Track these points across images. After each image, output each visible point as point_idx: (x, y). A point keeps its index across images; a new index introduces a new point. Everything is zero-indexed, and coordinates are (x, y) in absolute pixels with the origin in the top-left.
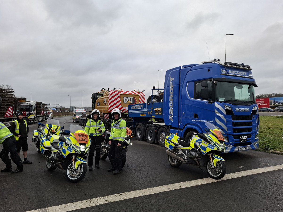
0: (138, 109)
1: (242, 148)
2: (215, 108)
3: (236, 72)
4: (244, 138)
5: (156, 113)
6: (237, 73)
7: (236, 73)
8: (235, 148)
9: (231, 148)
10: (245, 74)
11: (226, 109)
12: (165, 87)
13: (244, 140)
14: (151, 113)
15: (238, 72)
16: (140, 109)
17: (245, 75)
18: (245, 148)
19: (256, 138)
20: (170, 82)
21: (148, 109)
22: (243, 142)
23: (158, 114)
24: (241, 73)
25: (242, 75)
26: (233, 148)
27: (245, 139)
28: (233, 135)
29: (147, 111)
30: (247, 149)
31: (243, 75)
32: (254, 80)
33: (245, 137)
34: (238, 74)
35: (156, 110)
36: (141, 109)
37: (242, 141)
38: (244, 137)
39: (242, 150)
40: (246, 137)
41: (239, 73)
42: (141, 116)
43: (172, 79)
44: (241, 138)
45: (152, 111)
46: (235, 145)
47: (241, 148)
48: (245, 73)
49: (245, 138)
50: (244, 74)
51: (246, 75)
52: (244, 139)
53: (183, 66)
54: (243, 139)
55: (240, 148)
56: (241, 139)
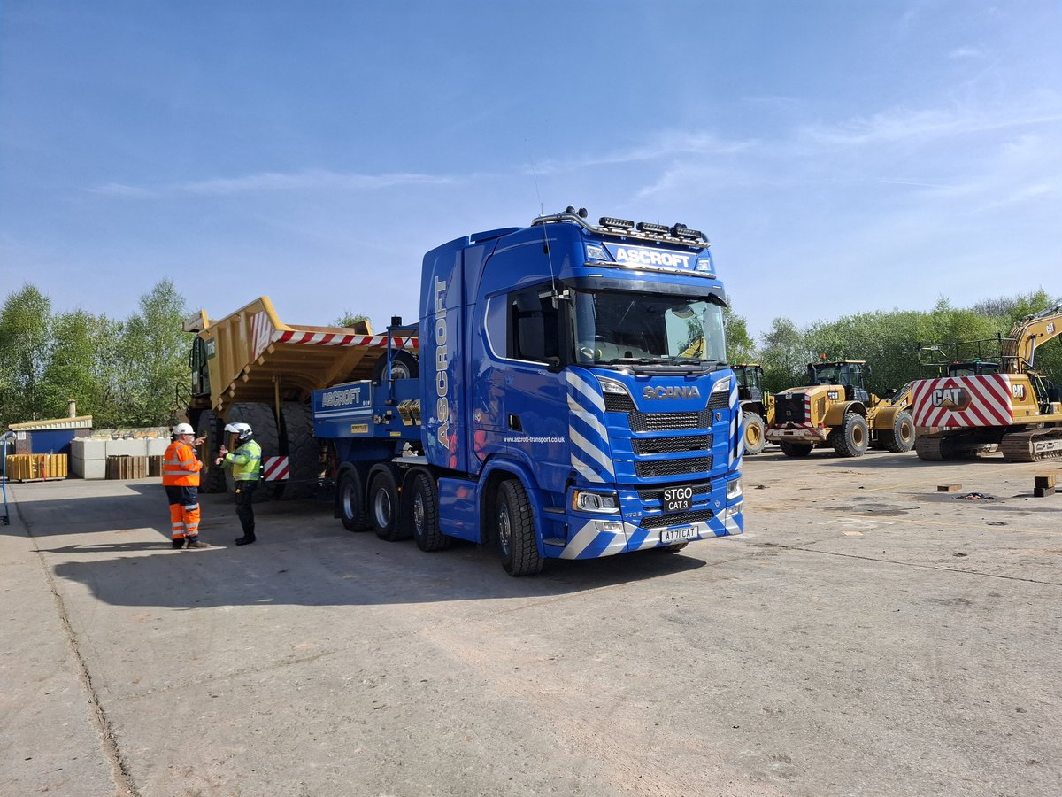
0: (345, 406)
1: (675, 534)
2: (567, 388)
3: (647, 254)
4: (681, 496)
5: (405, 420)
6: (649, 257)
7: (646, 257)
8: (645, 535)
9: (630, 534)
10: (682, 260)
11: (604, 390)
12: (422, 318)
13: (683, 504)
14: (387, 422)
15: (653, 254)
16: (349, 406)
17: (681, 265)
18: (686, 533)
19: (730, 496)
20: (437, 299)
21: (374, 406)
22: (679, 509)
23: (414, 422)
24: (667, 259)
25: (672, 266)
26: (639, 536)
27: (685, 499)
28: (638, 487)
29: (370, 412)
30: (695, 535)
31: (675, 265)
32: (720, 284)
33: (684, 493)
34: (654, 262)
35: (401, 410)
36: (354, 405)
37: (672, 506)
38: (681, 492)
39: (674, 538)
40: (688, 491)
41: (658, 260)
42: (355, 431)
43: (441, 286)
44: (668, 497)
45: (389, 413)
46: (646, 523)
47: (670, 534)
48: (681, 257)
49: (684, 495)
50: (679, 261)
51: (686, 265)
52: (683, 500)
53: (474, 237)
54: (677, 500)
55: (664, 535)
56: (671, 500)
